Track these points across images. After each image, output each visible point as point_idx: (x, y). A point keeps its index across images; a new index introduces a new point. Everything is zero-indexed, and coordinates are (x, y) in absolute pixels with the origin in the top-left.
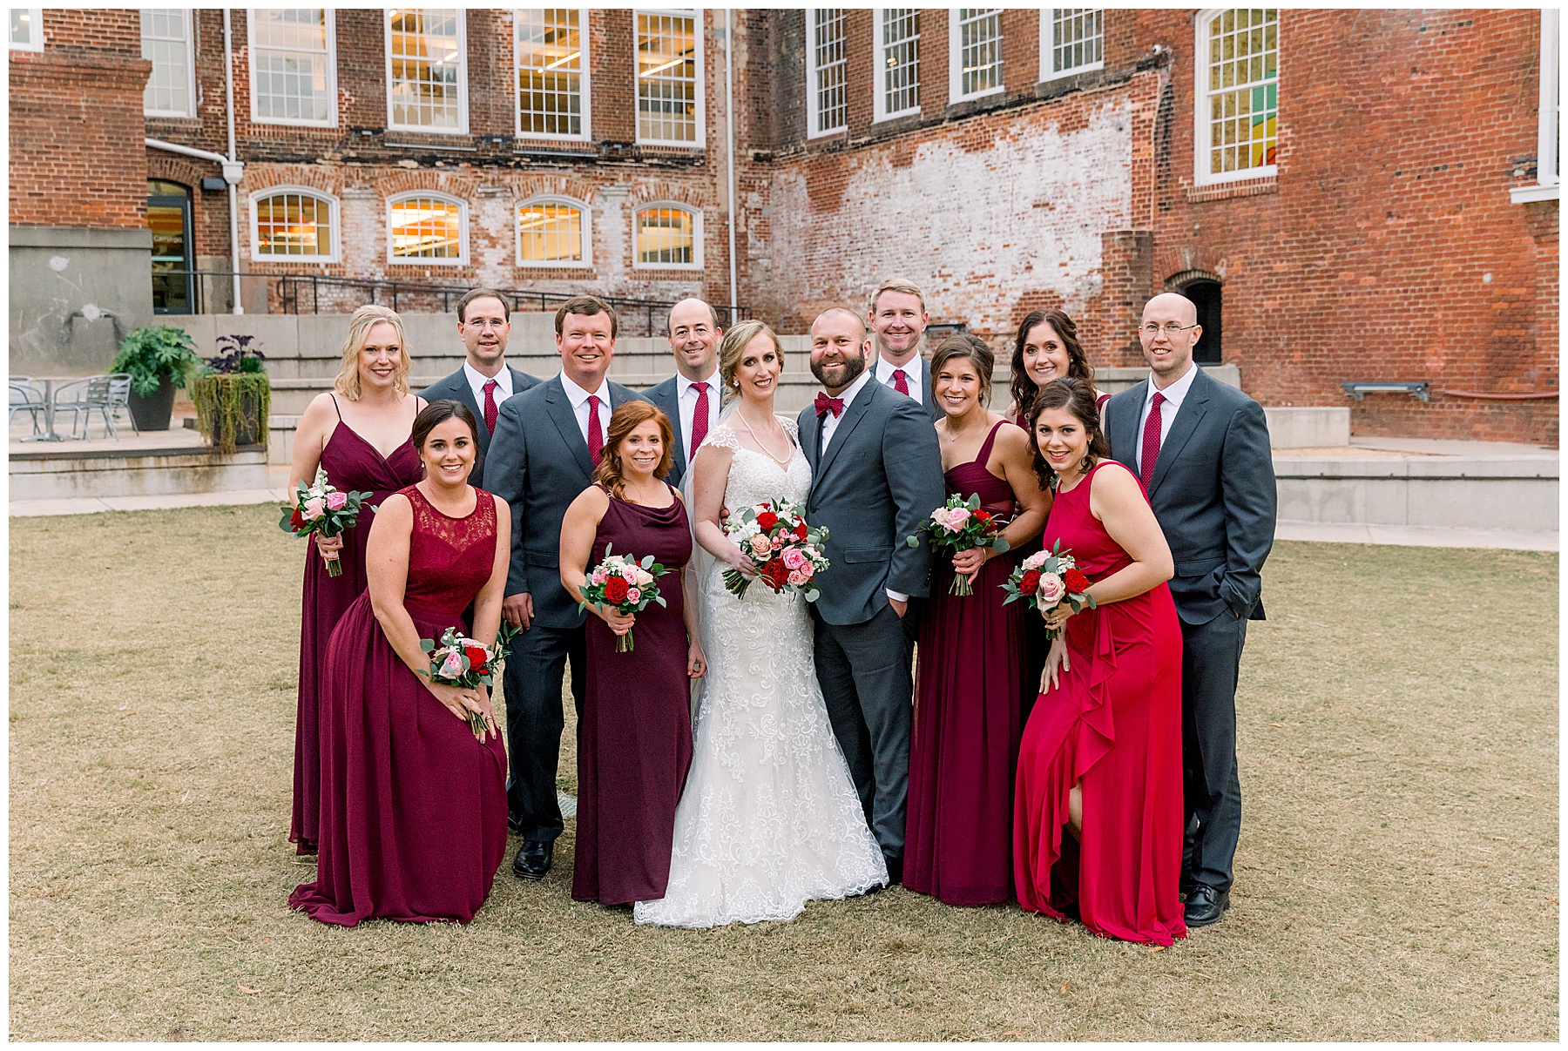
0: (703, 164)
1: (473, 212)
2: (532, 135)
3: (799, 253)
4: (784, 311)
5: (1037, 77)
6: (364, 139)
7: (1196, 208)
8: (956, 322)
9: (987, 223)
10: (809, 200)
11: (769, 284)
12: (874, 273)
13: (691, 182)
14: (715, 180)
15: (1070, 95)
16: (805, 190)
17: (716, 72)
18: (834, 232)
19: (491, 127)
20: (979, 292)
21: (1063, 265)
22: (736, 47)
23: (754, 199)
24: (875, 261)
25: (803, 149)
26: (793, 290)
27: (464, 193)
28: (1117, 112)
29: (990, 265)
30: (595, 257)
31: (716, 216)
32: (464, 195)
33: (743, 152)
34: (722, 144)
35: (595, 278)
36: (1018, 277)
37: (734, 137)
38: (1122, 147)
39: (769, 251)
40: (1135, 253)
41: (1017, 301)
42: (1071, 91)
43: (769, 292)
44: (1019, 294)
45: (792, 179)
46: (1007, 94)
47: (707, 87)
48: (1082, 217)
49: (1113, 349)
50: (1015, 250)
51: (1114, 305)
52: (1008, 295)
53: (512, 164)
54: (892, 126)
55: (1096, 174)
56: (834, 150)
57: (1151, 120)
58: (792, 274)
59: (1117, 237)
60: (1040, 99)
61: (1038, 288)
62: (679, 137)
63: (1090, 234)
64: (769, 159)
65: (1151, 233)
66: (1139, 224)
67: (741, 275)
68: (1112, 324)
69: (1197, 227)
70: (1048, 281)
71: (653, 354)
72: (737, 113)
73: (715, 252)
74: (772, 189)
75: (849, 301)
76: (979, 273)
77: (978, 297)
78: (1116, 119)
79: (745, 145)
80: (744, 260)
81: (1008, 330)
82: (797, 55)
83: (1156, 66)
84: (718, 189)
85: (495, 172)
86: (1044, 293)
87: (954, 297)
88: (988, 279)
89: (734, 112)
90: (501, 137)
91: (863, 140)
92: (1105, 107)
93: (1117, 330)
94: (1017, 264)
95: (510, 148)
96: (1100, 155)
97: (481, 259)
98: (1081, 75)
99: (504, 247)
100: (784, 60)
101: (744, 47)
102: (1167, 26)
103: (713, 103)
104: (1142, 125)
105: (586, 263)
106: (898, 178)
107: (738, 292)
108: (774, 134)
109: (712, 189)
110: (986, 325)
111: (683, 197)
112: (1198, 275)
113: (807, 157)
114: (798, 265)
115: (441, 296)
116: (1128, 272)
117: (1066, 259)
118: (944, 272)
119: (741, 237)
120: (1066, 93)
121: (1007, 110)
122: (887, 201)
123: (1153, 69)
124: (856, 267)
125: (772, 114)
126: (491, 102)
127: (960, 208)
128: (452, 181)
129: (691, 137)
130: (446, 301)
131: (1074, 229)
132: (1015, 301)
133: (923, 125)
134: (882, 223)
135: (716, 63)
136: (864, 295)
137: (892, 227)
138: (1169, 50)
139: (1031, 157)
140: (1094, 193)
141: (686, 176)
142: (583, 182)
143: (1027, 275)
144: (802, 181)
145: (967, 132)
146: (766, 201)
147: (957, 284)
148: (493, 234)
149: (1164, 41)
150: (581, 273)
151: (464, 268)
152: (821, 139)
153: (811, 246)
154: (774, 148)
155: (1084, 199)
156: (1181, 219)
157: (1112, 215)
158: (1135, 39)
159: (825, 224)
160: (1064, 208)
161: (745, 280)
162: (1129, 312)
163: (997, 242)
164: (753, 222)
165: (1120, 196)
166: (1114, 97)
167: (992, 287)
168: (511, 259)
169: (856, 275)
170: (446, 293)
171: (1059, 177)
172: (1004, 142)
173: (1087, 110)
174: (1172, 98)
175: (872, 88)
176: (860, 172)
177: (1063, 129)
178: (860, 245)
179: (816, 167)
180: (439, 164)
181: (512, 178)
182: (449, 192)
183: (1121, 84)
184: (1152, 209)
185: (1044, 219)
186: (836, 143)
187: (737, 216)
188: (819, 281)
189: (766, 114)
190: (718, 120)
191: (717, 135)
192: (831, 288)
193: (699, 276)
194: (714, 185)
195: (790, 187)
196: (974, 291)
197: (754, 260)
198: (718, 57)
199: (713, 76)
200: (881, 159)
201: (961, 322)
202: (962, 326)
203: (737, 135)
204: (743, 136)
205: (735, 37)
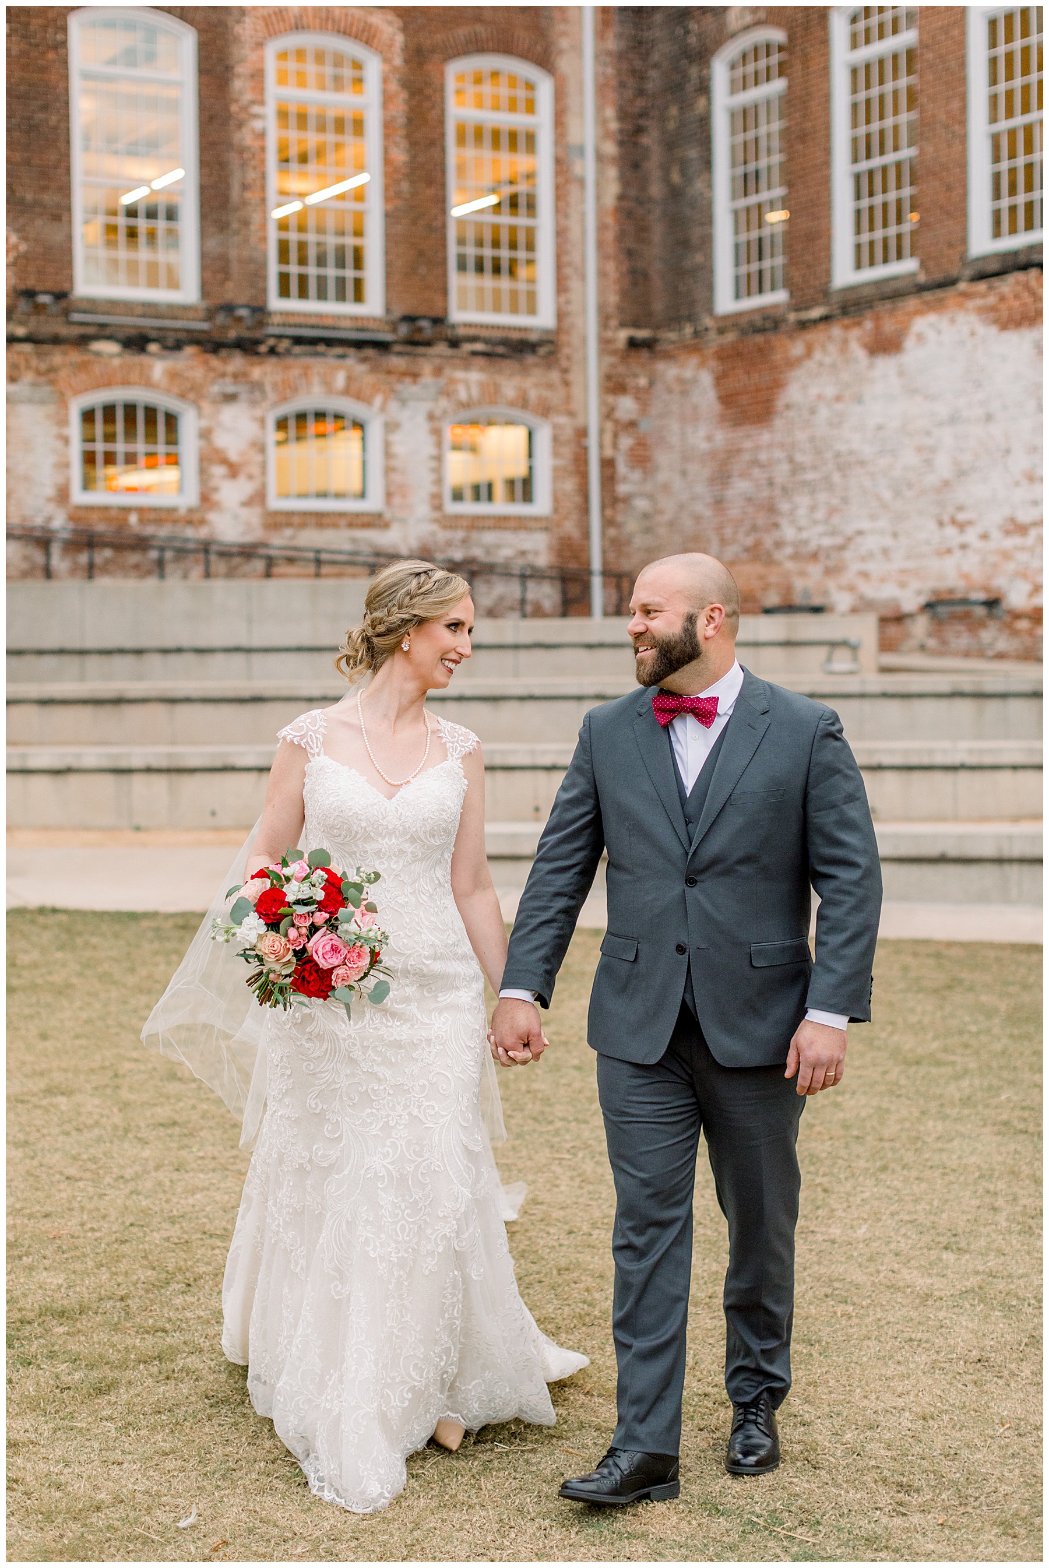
0: (550, 352)
1: (204, 423)
2: (294, 304)
3: (701, 489)
6: (39, 309)
8: (981, 596)
10: (718, 408)
12: (836, 520)
13: (532, 380)
14: (568, 377)
16: (712, 393)
17: (571, 211)
18: (763, 456)
19: (233, 292)
20: (1022, 549)
22: (600, 173)
23: (626, 406)
24: (835, 501)
27: (192, 393)
30: (389, 495)
31: (568, 433)
32: (192, 396)
33: (609, 334)
34: (580, 322)
35: (386, 526)
37: (598, 310)
39: (648, 487)
43: (647, 550)
45: (688, 373)
47: (556, 234)
53: (263, 349)
54: (866, 292)
56: (763, 331)
62: (514, 310)
67: (608, 522)
72: (602, 274)
73: (568, 487)
74: (652, 392)
75: (790, 565)
77: (1018, 555)
79: (614, 323)
80: (611, 500)
82: (699, 185)
84: (573, 390)
85: (237, 362)
87: (978, 557)
89: (598, 272)
90: (247, 306)
91: (816, 313)
95: (261, 324)
97: (216, 497)
99: (250, 477)
100: (675, 194)
101: (612, 172)
103: (566, 259)
105: (374, 503)
106: (877, 372)
107: (604, 552)
108: (658, 306)
109: (563, 391)
110: (1037, 601)
111: (520, 402)
113: (714, 341)
114: (700, 508)
115: (154, 554)
118: (961, 517)
119: (608, 464)
122: (857, 408)
124: (802, 512)
125: (654, 275)
126: (233, 253)
127: (989, 418)
128: (173, 375)
129: (532, 310)
130: (160, 564)
133: (921, 288)
134: (848, 442)
135: (572, 198)
136: (814, 556)
137: (867, 448)
141: (525, 371)
142: (370, 379)
144: (706, 379)
145: (1003, 298)
146: (644, 409)
147: (984, 537)
148: (233, 456)
150: (366, 520)
151: (191, 510)
152: (738, 313)
153: (722, 477)
154: (657, 327)
159: (748, 444)
161: (612, 532)
164: (626, 442)
168: (259, 497)
169: (801, 523)
170: (162, 549)
175: (829, 233)
176: (809, 364)
178: (810, 476)
179: (729, 357)
180: (153, 347)
181: (264, 371)
182: (168, 391)
186: (766, 318)
187: (601, 432)
188: (735, 533)
189: (646, 276)
190: (574, 284)
191: (573, 308)
192: (758, 544)
193: (544, 524)
194: (566, 384)
195: (685, 387)
196: (1017, 548)
197: (627, 500)
198: (574, 189)
199: (566, 216)
200: (845, 342)
201: (993, 596)
202: (992, 603)
203: (601, 308)
204: (611, 310)
205: (600, 157)
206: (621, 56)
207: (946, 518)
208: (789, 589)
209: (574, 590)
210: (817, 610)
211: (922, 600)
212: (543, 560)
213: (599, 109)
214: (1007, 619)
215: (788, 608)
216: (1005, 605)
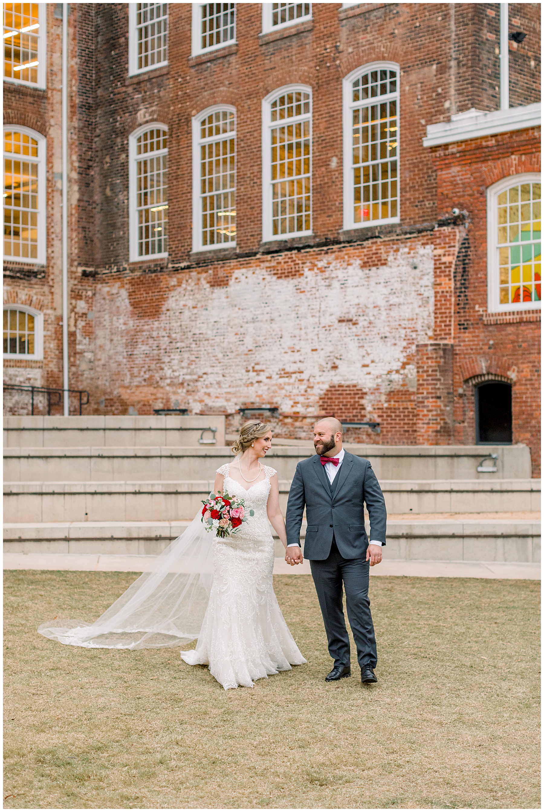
0: (44, 277)
3: (120, 349)
4: (105, 393)
5: (341, 226)
7: (490, 329)
8: (268, 406)
9: (297, 332)
10: (130, 308)
11: (92, 372)
12: (192, 367)
13: (34, 291)
14: (53, 290)
15: (370, 241)
16: (127, 301)
17: (55, 206)
18: (155, 334)
20: (289, 384)
21: (365, 366)
22: (70, 187)
23: (82, 305)
24: (193, 358)
25: (125, 269)
26: (115, 377)
28: (412, 255)
29: (299, 365)
31: (53, 318)
33: (74, 269)
34: (59, 262)
36: (325, 374)
37: (68, 257)
38: (417, 280)
39: (92, 347)
40: (442, 360)
41: (324, 392)
42: (372, 238)
43: (92, 379)
44: (326, 387)
45: (114, 291)
46: (315, 237)
47: (48, 217)
48: (382, 331)
49: (426, 431)
50: (322, 354)
51: (427, 398)
52: (316, 387)
54: (210, 255)
55: (394, 300)
56: (155, 271)
57: (450, 263)
58: (114, 366)
59: (430, 348)
60: (344, 242)
61: (343, 383)
62: (26, 255)
63: (389, 344)
64: (93, 275)
65: (452, 346)
66: (441, 339)
67: (72, 365)
68: (426, 413)
69: (491, 342)
70: (352, 377)
71: (44, 430)
72: (70, 238)
73: (52, 346)
74: (95, 299)
75: (168, 388)
76: (289, 369)
77: (287, 387)
78: (411, 260)
79: (76, 263)
80: (74, 353)
81: (316, 414)
82: (121, 197)
83: (455, 224)
84: (55, 296)
86: (348, 386)
87: (266, 388)
88: (298, 375)
89: (68, 238)
91: (182, 265)
92: (401, 250)
93: (430, 417)
94: (324, 364)
96: (398, 286)
98: (381, 227)
100: (108, 200)
101: (76, 188)
102: (463, 196)
103: (52, 230)
104: (443, 266)
106: (214, 295)
107: (70, 379)
108: (98, 256)
109: (50, 297)
110: (296, 409)
111: (28, 302)
112: (491, 377)
113: (128, 275)
114: (120, 358)
116: (438, 373)
117: (367, 361)
118: (257, 368)
119: (72, 335)
120: (367, 239)
121: (315, 249)
122: (204, 312)
123: (452, 226)
124: (175, 362)
125: (96, 241)
127: (272, 320)
129: (34, 255)
131: (375, 340)
132: (322, 392)
133: (238, 256)
134: (200, 329)
135: (55, 200)
136: (182, 384)
137: (209, 332)
138: (465, 213)
139: (336, 284)
140: (392, 313)
141: (31, 286)
143: (333, 373)
144: (124, 294)
145: (279, 263)
146: (90, 307)
147: (270, 378)
149: (461, 206)
152: (143, 262)
153: (132, 343)
154: (97, 266)
155: (383, 317)
156: (478, 336)
157: (408, 330)
158: (427, 203)
159: (146, 327)
160: (366, 324)
161: (74, 369)
162: (439, 403)
163: (306, 348)
164: (81, 324)
165: (415, 317)
166: (409, 244)
167: (301, 380)
169: (175, 368)
171: (362, 301)
172: (312, 272)
173: (386, 252)
174: (469, 247)
175: (191, 226)
176: (179, 289)
177: (365, 265)
178: (179, 345)
179: (136, 283)
183: (415, 235)
184: (452, 328)
185: (348, 331)
186: (156, 265)
187: (69, 318)
188: (139, 371)
189: (92, 241)
190: (56, 243)
191: (55, 255)
192: (151, 377)
193: (38, 365)
194: (52, 293)
195: (112, 297)
196: (285, 384)
197: (81, 353)
198: (56, 195)
199: (52, 208)
200: (199, 279)
201: (273, 407)
202: (274, 410)
203: (70, 255)
204: (74, 256)
205: (70, 180)
206: (80, 130)
207: (250, 368)
208: (168, 400)
209: (55, 399)
210: (183, 412)
211: (238, 408)
212: (39, 383)
213: (70, 156)
214: (281, 418)
215: (167, 411)
216: (280, 411)
